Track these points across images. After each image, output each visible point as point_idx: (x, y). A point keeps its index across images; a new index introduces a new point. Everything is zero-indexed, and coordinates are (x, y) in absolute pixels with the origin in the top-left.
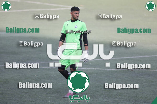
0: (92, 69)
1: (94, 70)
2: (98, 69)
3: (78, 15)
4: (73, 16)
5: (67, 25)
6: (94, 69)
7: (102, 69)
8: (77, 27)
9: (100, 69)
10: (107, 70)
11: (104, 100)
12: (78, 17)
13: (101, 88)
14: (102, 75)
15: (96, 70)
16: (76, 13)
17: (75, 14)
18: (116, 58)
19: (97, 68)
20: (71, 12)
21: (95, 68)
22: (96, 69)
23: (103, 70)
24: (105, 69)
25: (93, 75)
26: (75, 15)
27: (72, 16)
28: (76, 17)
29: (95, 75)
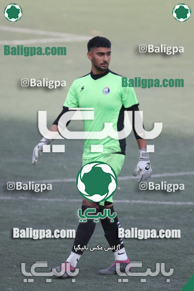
0: (123, 201)
1: (130, 204)
2: (139, 202)
3: (106, 58)
4: (94, 61)
5: (83, 88)
6: (127, 201)
7: (151, 202)
8: (109, 91)
9: (146, 202)
10: (163, 205)
11: (155, 285)
12: (106, 63)
13: (147, 252)
14: (151, 218)
15: (135, 204)
16: (102, 54)
17: (98, 57)
18: (188, 173)
19: (137, 200)
20: (89, 51)
21: (130, 199)
22: (133, 202)
23: (153, 205)
24: (159, 203)
25: (126, 218)
26: (100, 59)
27: (92, 61)
28: (102, 64)
29: (132, 217)
